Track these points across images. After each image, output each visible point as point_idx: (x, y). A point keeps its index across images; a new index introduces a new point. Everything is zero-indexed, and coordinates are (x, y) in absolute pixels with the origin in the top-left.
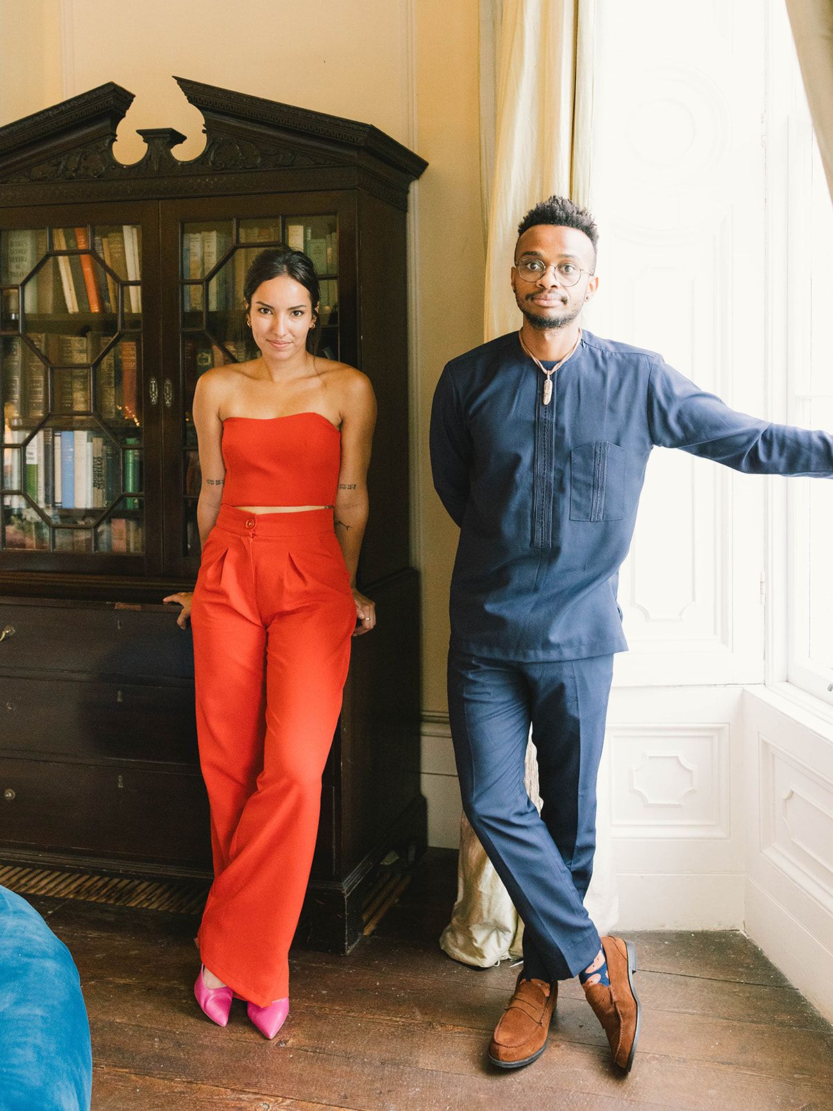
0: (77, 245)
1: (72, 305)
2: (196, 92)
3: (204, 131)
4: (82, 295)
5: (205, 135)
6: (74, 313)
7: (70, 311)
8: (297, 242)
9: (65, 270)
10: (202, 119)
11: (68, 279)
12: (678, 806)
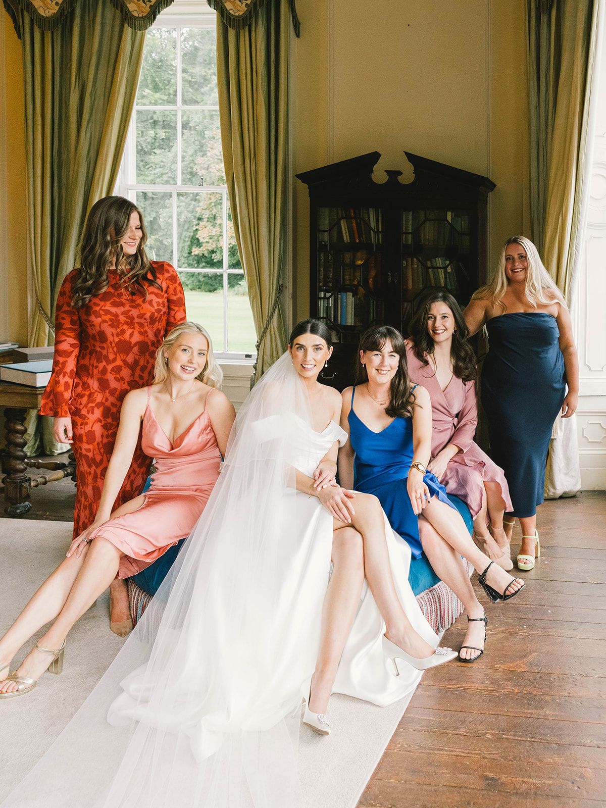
0: (350, 215)
1: (346, 237)
2: (412, 158)
4: (351, 235)
5: (414, 174)
6: (348, 242)
7: (346, 241)
8: (449, 218)
9: (343, 225)
10: (413, 168)
11: (345, 228)
12: (601, 442)
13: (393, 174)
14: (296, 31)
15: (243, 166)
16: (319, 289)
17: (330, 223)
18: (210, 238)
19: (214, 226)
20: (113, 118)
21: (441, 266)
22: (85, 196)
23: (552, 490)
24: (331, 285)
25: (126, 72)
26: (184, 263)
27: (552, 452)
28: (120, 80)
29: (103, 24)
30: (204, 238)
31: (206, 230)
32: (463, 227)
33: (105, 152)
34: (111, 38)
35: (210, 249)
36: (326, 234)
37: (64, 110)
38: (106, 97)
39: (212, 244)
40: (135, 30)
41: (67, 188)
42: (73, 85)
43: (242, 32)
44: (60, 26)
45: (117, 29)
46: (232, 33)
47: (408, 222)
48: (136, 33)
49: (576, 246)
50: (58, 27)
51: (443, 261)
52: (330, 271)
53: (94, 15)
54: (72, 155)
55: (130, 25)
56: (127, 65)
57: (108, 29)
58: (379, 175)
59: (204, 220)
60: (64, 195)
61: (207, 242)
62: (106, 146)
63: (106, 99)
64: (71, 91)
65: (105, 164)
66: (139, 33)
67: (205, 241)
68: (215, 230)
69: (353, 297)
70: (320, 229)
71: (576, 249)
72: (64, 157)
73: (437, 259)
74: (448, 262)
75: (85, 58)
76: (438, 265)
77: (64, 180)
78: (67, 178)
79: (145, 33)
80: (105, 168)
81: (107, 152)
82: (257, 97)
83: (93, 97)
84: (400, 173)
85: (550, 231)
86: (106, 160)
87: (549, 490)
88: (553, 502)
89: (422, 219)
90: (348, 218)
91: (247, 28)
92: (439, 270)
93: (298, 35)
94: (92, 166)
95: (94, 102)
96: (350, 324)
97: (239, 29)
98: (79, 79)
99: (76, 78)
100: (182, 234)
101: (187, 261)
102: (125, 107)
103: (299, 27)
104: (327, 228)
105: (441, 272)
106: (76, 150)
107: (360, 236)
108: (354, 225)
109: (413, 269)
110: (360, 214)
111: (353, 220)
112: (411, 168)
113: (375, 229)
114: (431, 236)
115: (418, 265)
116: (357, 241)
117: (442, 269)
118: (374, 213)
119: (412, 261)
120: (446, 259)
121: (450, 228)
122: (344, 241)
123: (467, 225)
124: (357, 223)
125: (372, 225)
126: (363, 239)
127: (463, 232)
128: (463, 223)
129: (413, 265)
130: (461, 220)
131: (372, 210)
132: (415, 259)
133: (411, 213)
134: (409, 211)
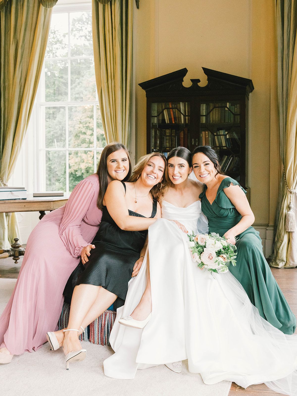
0: (169, 106)
1: (167, 121)
2: (206, 71)
3: (207, 80)
4: (170, 119)
5: (207, 81)
6: (168, 123)
7: (167, 123)
8: (228, 106)
9: (165, 112)
10: (207, 77)
11: (166, 115)
13: (195, 81)
14: (137, 5)
15: (107, 83)
16: (152, 150)
17: (158, 112)
18: (75, 164)
19: (77, 157)
20: (34, 60)
21: (223, 134)
22: (18, 105)
23: (292, 262)
24: (158, 148)
25: (41, 33)
26: (62, 178)
27: (292, 240)
28: (38, 38)
29: (28, 7)
30: (72, 164)
31: (73, 159)
32: (236, 111)
33: (30, 80)
34: (33, 14)
35: (75, 169)
36: (156, 118)
37: (6, 57)
38: (30, 48)
39: (76, 167)
40: (46, 7)
41: (8, 101)
42: (11, 42)
43: (106, 5)
44: (4, 8)
45: (36, 9)
46: (101, 6)
47: (203, 109)
48: (47, 9)
50: (3, 9)
51: (224, 132)
52: (158, 140)
53: (23, 2)
54: (11, 82)
55: (43, 5)
56: (42, 30)
57: (31, 10)
58: (187, 83)
59: (72, 154)
60: (7, 105)
61: (74, 166)
62: (30, 75)
63: (30, 50)
64: (11, 46)
65: (30, 85)
66: (48, 9)
67: (72, 165)
68: (77, 159)
70: (152, 115)
72: (6, 84)
73: (220, 131)
74: (226, 133)
75: (18, 27)
76: (221, 134)
77: (6, 97)
78: (9, 97)
79: (52, 9)
80: (30, 88)
81: (31, 78)
82: (115, 42)
83: (23, 48)
84: (198, 81)
85: (292, 106)
86: (30, 84)
87: (290, 263)
88: (293, 269)
89: (211, 108)
90: (168, 109)
91: (109, 3)
92: (221, 136)
93: (138, 7)
94: (22, 88)
95: (23, 51)
97: (105, 3)
98: (15, 39)
99: (13, 39)
100: (60, 162)
101: (63, 177)
102: (41, 53)
103: (139, 3)
104: (156, 115)
105: (223, 138)
106: (13, 79)
107: (175, 119)
108: (172, 113)
109: (205, 138)
110: (175, 106)
111: (171, 110)
112: (206, 77)
113: (184, 114)
114: (217, 117)
115: (208, 136)
116: (174, 122)
117: (223, 136)
118: (183, 105)
119: (205, 134)
120: (225, 131)
121: (229, 112)
122: (166, 122)
123: (238, 110)
124: (173, 111)
125: (182, 111)
126: (177, 121)
127: (236, 114)
128: (236, 109)
129: (205, 136)
130: (235, 107)
131: (182, 104)
132: (207, 132)
133: (205, 105)
134: (204, 103)
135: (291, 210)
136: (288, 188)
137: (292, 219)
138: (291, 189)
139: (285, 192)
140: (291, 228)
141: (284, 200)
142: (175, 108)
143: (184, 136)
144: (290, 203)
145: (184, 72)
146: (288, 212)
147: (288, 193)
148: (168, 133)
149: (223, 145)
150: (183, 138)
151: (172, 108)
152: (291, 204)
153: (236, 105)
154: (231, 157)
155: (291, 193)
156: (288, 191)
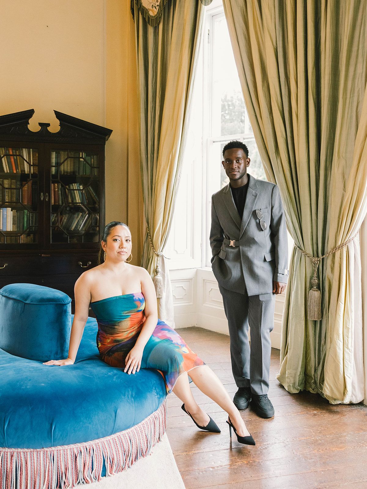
0: (9, 153)
1: (7, 170)
2: (59, 115)
3: (59, 125)
4: (10, 167)
5: (60, 127)
7: (6, 172)
9: (4, 160)
11: (5, 163)
12: (182, 298)
13: (44, 126)
21: (77, 189)
27: (160, 306)
32: (92, 163)
49: (180, 174)
51: (78, 185)
58: (33, 126)
69: (12, 211)
71: (179, 176)
73: (73, 184)
74: (82, 187)
76: (75, 188)
84: (48, 125)
90: (7, 155)
92: (75, 191)
96: (10, 230)
105: (77, 193)
107: (17, 168)
108: (13, 160)
109: (54, 191)
110: (16, 153)
111: (12, 157)
112: (58, 122)
113: (28, 161)
114: (69, 168)
115: (58, 188)
116: (15, 172)
117: (77, 191)
118: (27, 152)
119: (54, 186)
120: (80, 185)
121: (84, 164)
122: (4, 171)
123: (95, 161)
124: (14, 159)
125: (25, 157)
126: (18, 170)
127: (93, 166)
128: (92, 160)
129: (54, 188)
130: (91, 158)
131: (25, 150)
132: (56, 185)
133: (55, 153)
134: (54, 152)
135: (158, 275)
136: (154, 250)
137: (160, 284)
138: (158, 251)
139: (151, 254)
140: (159, 295)
141: (150, 263)
142: (16, 155)
143: (28, 189)
144: (157, 266)
145: (30, 113)
146: (156, 277)
147: (155, 256)
148: (7, 184)
149: (77, 202)
150: (27, 191)
151: (13, 155)
152: (159, 268)
153: (92, 156)
154: (86, 215)
155: (158, 256)
156: (154, 254)
